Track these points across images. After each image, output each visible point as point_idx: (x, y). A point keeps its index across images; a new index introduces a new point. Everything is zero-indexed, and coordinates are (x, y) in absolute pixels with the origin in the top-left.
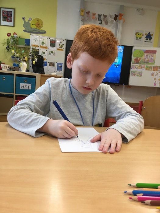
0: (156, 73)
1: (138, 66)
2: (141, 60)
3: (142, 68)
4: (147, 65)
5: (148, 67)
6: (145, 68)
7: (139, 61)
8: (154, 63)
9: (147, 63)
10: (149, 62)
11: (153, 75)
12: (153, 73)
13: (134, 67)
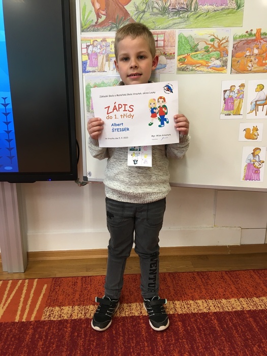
0: (261, 88)
6: (170, 56)
7: (129, 7)
8: (239, 7)
9: (186, 15)
10: (196, 9)
11: (237, 103)
12: (231, 90)
13: (100, 58)
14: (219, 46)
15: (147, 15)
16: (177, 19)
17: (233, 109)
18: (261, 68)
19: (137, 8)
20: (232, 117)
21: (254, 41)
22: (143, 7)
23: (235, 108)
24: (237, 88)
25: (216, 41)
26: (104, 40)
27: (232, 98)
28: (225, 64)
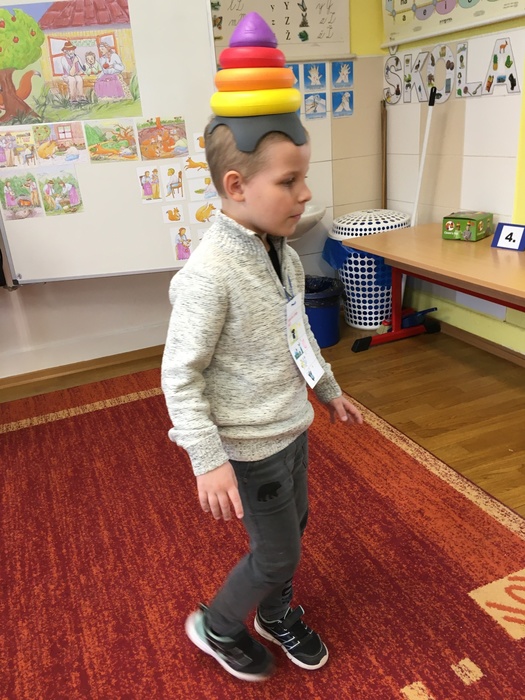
0: (172, 172)
1: (32, 141)
2: (36, 91)
3: (62, 148)
4: (92, 123)
5: (103, 139)
6: (81, 147)
7: (29, 101)
8: (135, 98)
9: (88, 106)
10: (96, 101)
11: (154, 187)
12: (146, 176)
13: (7, 152)
14: (126, 135)
15: (49, 108)
16: (79, 111)
17: (152, 193)
18: (168, 154)
19: (37, 102)
20: (153, 201)
21: (157, 128)
22: (43, 101)
23: (154, 192)
24: (151, 173)
25: (122, 130)
26: (8, 134)
27: (148, 183)
28: (135, 152)
